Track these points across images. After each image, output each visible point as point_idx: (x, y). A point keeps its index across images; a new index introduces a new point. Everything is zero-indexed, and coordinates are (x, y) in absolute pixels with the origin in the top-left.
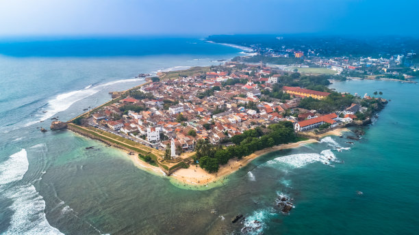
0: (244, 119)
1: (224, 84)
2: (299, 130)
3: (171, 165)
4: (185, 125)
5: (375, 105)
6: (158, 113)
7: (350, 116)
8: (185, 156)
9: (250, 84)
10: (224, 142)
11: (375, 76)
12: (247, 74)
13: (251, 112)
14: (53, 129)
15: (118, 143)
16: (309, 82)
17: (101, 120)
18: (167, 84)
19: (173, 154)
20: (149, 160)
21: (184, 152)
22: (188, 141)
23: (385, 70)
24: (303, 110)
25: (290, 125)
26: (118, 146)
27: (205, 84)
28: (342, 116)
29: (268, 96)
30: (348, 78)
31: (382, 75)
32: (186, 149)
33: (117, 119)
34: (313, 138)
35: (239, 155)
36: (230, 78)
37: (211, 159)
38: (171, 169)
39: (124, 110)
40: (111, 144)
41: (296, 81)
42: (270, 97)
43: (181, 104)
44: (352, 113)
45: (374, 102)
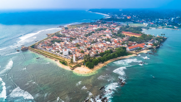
0: (105, 46)
1: (96, 30)
2: (128, 50)
3: (73, 66)
4: (79, 48)
5: (162, 40)
6: (67, 43)
7: (151, 44)
8: (79, 62)
9: (108, 30)
10: (96, 55)
11: (162, 27)
12: (106, 26)
13: (108, 43)
14: (22, 50)
15: (51, 56)
16: (133, 30)
17: (43, 46)
18: (71, 30)
19: (74, 60)
20: (64, 63)
21: (79, 60)
22: (80, 55)
23: (166, 24)
24: (130, 42)
25: (125, 48)
26: (51, 57)
27: (88, 30)
28: (147, 44)
29: (115, 36)
30: (150, 28)
31: (165, 27)
32: (80, 59)
33: (50, 45)
34: (134, 54)
35: (102, 61)
36: (99, 28)
37: (90, 63)
38: (73, 67)
39: (53, 42)
40: (47, 56)
41: (128, 29)
42: (116, 36)
43: (77, 39)
44: (151, 43)
45: (161, 38)
